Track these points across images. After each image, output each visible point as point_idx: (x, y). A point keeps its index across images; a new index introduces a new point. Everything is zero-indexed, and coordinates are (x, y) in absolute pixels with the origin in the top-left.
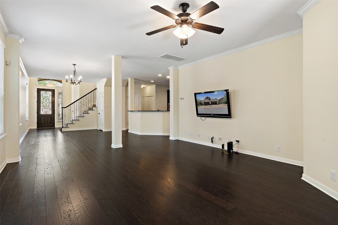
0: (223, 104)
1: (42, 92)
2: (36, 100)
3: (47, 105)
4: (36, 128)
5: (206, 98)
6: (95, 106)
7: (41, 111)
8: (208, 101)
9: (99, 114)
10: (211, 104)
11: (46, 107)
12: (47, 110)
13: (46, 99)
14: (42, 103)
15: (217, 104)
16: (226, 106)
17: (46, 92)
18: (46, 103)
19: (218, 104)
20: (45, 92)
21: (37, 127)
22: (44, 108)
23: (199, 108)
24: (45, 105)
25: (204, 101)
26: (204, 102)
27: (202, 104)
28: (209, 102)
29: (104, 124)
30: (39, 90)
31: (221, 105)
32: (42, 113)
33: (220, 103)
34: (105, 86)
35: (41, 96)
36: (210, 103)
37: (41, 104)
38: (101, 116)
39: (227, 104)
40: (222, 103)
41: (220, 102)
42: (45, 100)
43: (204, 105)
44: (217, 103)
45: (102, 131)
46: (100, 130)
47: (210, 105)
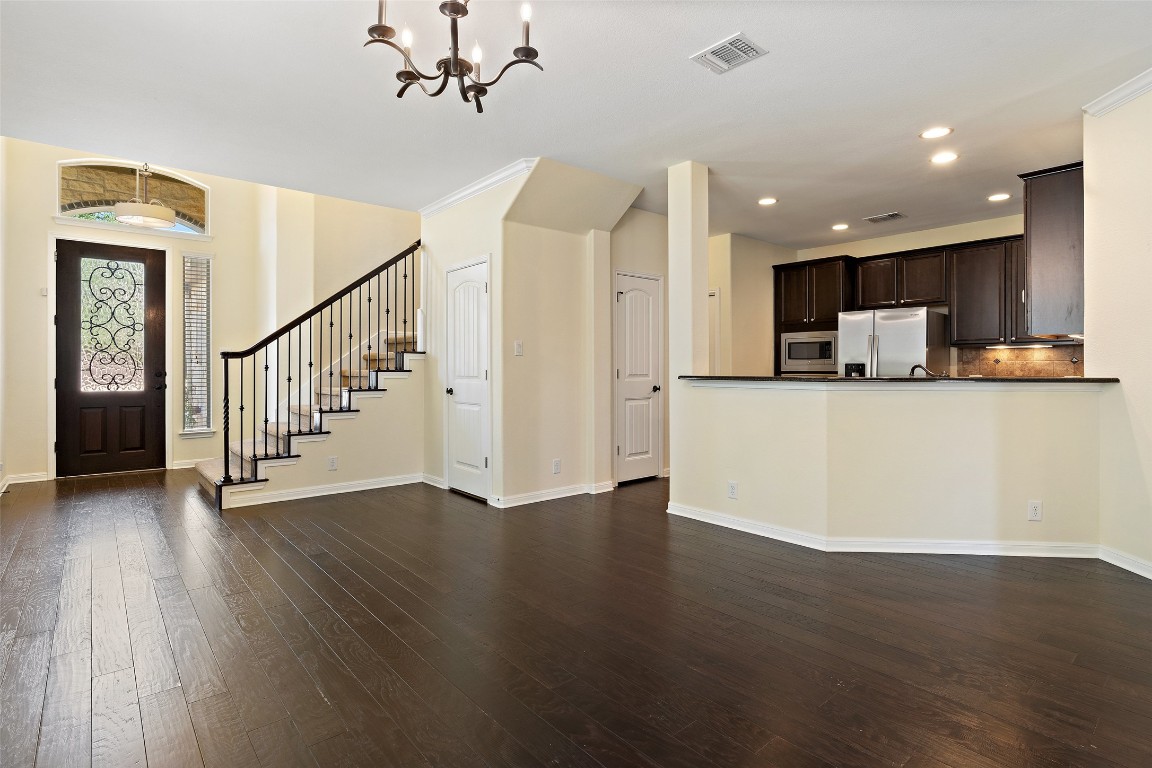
1: (87, 265)
2: (53, 312)
3: (122, 337)
4: (52, 475)
6: (408, 345)
7: (84, 376)
9: (450, 391)
11: (113, 350)
12: (121, 369)
13: (113, 303)
14: (88, 325)
17: (113, 264)
18: (113, 326)
20: (104, 262)
21: (61, 470)
22: (101, 355)
24: (104, 338)
29: (498, 462)
30: (69, 254)
32: (87, 386)
34: (508, 217)
35: (84, 286)
37: (85, 336)
38: (459, 406)
42: (105, 312)
45: (483, 502)
46: (453, 491)
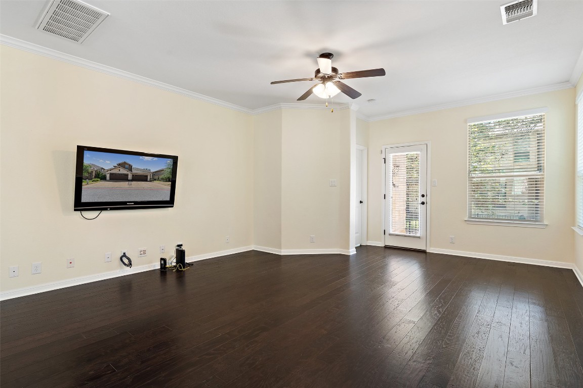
0: (162, 182)
5: (119, 165)
8: (123, 171)
10: (133, 180)
15: (146, 180)
16: (167, 186)
19: (150, 181)
23: (86, 186)
25: (113, 172)
26: (111, 174)
27: (103, 178)
28: (127, 175)
31: (156, 183)
33: (155, 180)
36: (130, 177)
39: (170, 183)
40: (158, 180)
41: (156, 177)
43: (110, 179)
44: (149, 178)
47: (129, 181)
